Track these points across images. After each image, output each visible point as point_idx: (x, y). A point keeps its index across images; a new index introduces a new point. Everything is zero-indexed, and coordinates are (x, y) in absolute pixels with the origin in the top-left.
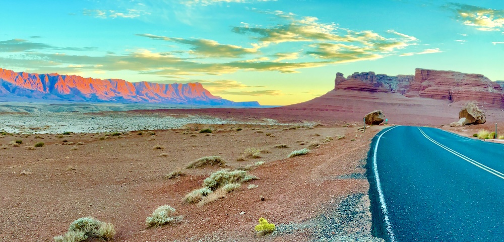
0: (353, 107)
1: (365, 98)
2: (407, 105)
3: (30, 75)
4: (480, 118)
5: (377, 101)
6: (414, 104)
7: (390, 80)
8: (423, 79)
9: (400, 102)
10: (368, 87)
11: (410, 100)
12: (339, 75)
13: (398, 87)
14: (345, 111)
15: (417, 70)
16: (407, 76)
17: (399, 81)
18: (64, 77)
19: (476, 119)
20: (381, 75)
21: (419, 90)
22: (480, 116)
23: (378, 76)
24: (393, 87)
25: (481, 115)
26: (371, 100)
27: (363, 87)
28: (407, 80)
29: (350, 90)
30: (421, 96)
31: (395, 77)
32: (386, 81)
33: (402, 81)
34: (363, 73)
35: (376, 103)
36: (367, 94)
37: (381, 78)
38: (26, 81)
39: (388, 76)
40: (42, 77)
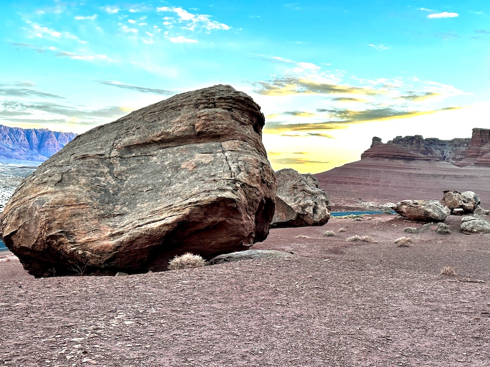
0: (381, 180)
1: (398, 168)
2: (456, 177)
3: (11, 129)
4: (309, 210)
5: (414, 172)
6: (465, 176)
7: (443, 145)
8: (483, 143)
9: (445, 173)
10: (403, 154)
11: (461, 170)
12: (376, 140)
13: (453, 154)
14: (369, 185)
15: (475, 130)
16: (466, 139)
17: (456, 146)
18: (57, 134)
19: (300, 211)
20: (431, 139)
21: (477, 156)
22: (308, 205)
23: (427, 140)
24: (447, 154)
25: (311, 202)
26: (406, 171)
27: (396, 154)
28: (466, 145)
29: (379, 158)
30: (477, 164)
31: (449, 142)
32: (439, 148)
33: (459, 146)
34: (407, 137)
35: (411, 174)
36: (401, 162)
37: (431, 143)
38: (5, 136)
39: (441, 141)
40: (28, 133)
